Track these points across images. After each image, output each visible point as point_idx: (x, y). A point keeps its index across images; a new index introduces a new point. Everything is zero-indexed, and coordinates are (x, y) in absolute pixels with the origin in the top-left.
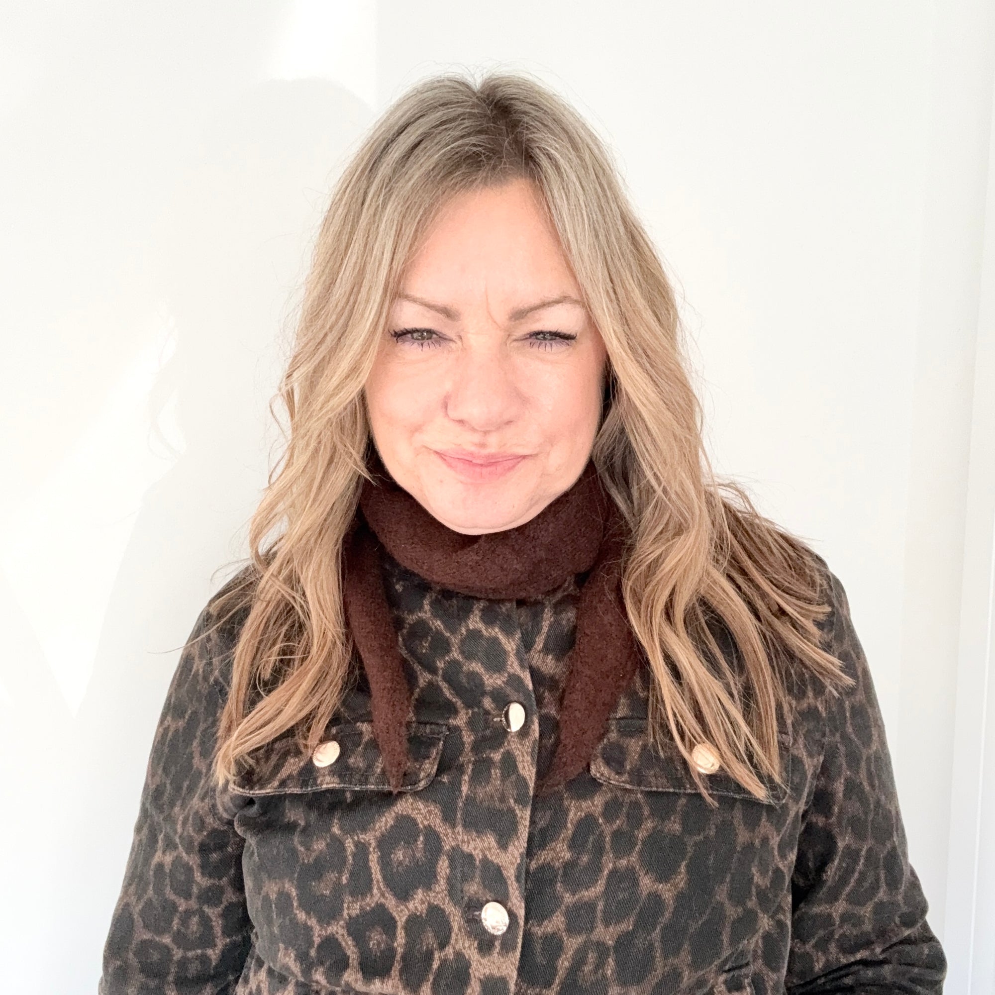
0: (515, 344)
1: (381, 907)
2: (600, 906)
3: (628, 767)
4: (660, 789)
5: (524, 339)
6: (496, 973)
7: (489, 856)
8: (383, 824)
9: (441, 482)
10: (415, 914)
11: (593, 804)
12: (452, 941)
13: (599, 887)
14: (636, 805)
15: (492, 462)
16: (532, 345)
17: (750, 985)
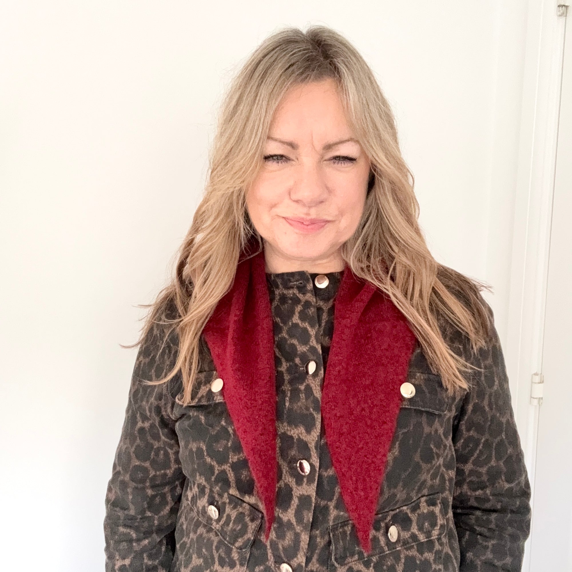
0: (325, 162)
5: (329, 160)
6: (306, 494)
7: (301, 437)
12: (283, 478)
15: (313, 222)
16: (334, 163)
17: (440, 503)
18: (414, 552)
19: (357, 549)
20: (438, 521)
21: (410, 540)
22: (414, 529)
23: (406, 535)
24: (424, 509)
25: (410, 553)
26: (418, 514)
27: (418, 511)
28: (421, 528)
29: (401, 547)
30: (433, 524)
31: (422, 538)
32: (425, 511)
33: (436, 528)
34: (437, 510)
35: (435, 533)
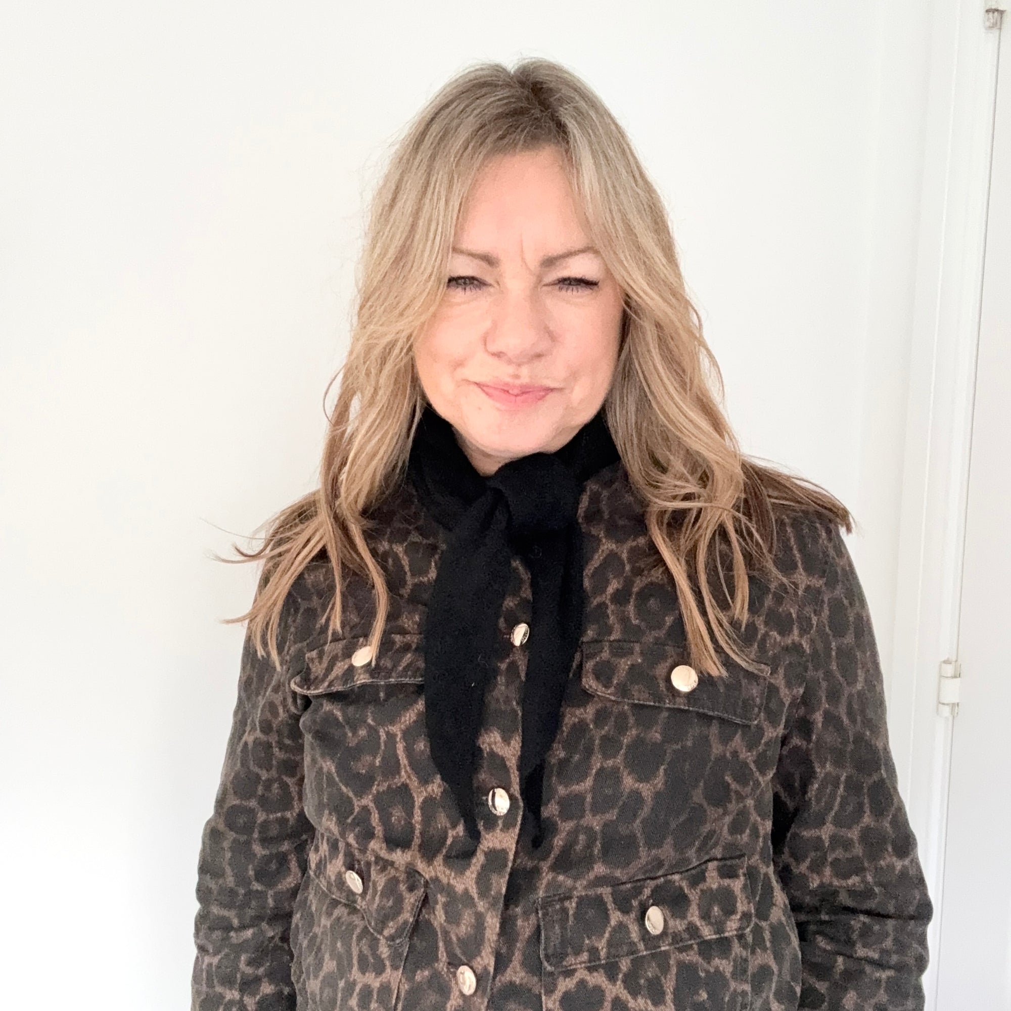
0: (545, 288)
1: (405, 786)
2: (589, 799)
3: (615, 682)
4: (641, 702)
5: (553, 285)
6: (498, 846)
7: (495, 749)
8: (407, 718)
9: (480, 409)
10: (431, 796)
11: (585, 712)
13: (589, 782)
14: (622, 716)
15: (525, 391)
16: (561, 289)
17: (744, 875)
18: (692, 957)
19: (587, 942)
20: (739, 905)
21: (685, 936)
22: (694, 915)
23: (679, 925)
24: (713, 881)
25: (686, 957)
26: (702, 890)
27: (702, 886)
28: (706, 916)
29: (669, 945)
30: (729, 910)
31: (708, 933)
32: (715, 886)
33: (733, 917)
34: (737, 885)
35: (732, 926)
